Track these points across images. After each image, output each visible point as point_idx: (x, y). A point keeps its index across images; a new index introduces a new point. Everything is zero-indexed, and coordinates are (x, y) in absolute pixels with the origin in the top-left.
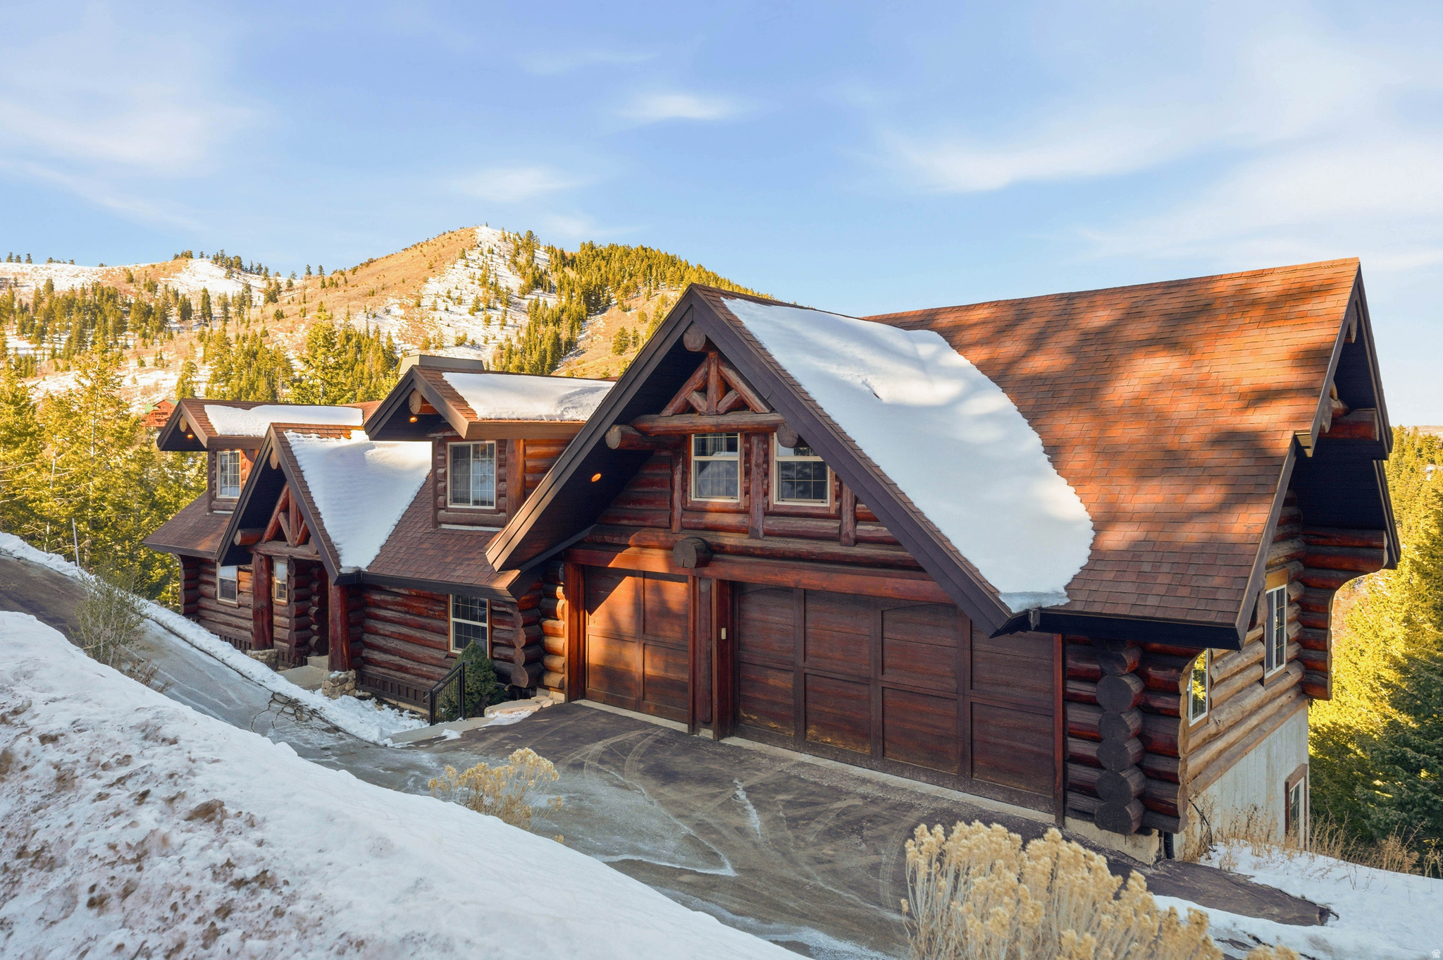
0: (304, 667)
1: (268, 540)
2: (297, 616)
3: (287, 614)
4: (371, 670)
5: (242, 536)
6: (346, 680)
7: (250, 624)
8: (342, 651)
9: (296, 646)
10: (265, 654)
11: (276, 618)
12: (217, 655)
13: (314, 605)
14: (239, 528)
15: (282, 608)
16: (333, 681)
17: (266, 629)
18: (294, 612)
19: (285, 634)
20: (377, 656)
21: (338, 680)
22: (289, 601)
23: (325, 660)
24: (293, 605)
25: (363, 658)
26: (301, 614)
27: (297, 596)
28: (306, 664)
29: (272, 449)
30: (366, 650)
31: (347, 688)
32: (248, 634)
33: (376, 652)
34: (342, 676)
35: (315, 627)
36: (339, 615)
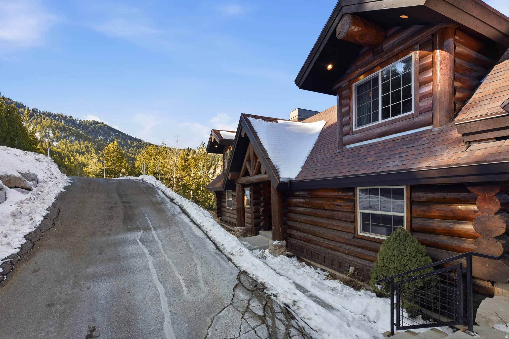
0: (258, 236)
1: (242, 177)
2: (254, 212)
3: (250, 212)
4: (292, 241)
5: (231, 175)
6: (281, 246)
7: (236, 216)
8: (279, 230)
9: (254, 226)
10: (241, 229)
11: (246, 214)
12: (204, 228)
13: (262, 207)
14: (230, 172)
15: (248, 209)
16: (275, 246)
17: (242, 217)
18: (253, 210)
19: (249, 221)
20: (296, 233)
21: (278, 246)
22: (251, 206)
23: (269, 234)
24: (253, 207)
25: (287, 234)
26: (256, 211)
27: (254, 203)
28: (259, 235)
29: (242, 126)
30: (289, 230)
31: (282, 250)
32: (235, 220)
33: (295, 231)
34: (279, 244)
35: (262, 218)
36: (277, 209)
